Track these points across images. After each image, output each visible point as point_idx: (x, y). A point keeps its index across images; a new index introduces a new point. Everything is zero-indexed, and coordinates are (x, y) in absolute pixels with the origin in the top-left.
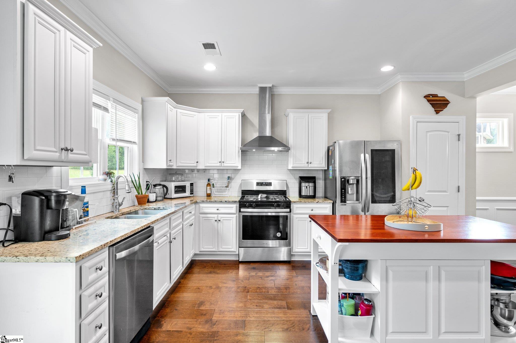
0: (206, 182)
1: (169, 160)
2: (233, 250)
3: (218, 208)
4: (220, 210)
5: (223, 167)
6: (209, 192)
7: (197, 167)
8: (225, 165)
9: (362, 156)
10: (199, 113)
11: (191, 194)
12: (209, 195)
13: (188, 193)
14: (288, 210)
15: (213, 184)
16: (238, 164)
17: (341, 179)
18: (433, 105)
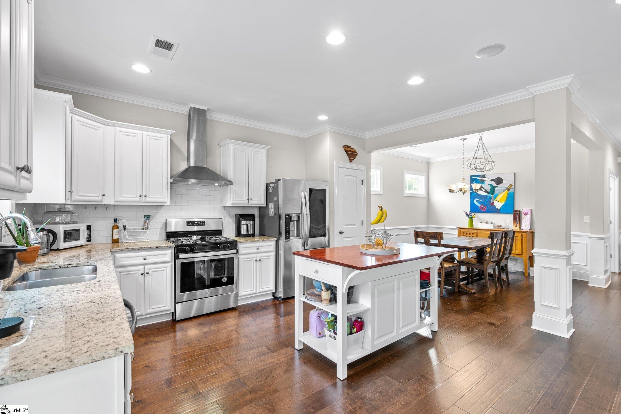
0: (112, 223)
2: (166, 308)
3: (146, 257)
4: (148, 259)
5: (144, 202)
6: (116, 237)
7: (102, 201)
8: (148, 199)
9: (303, 193)
10: (106, 125)
11: (88, 241)
12: (115, 242)
13: (83, 241)
14: (235, 251)
15: (124, 227)
16: (165, 197)
17: (286, 216)
18: (348, 155)
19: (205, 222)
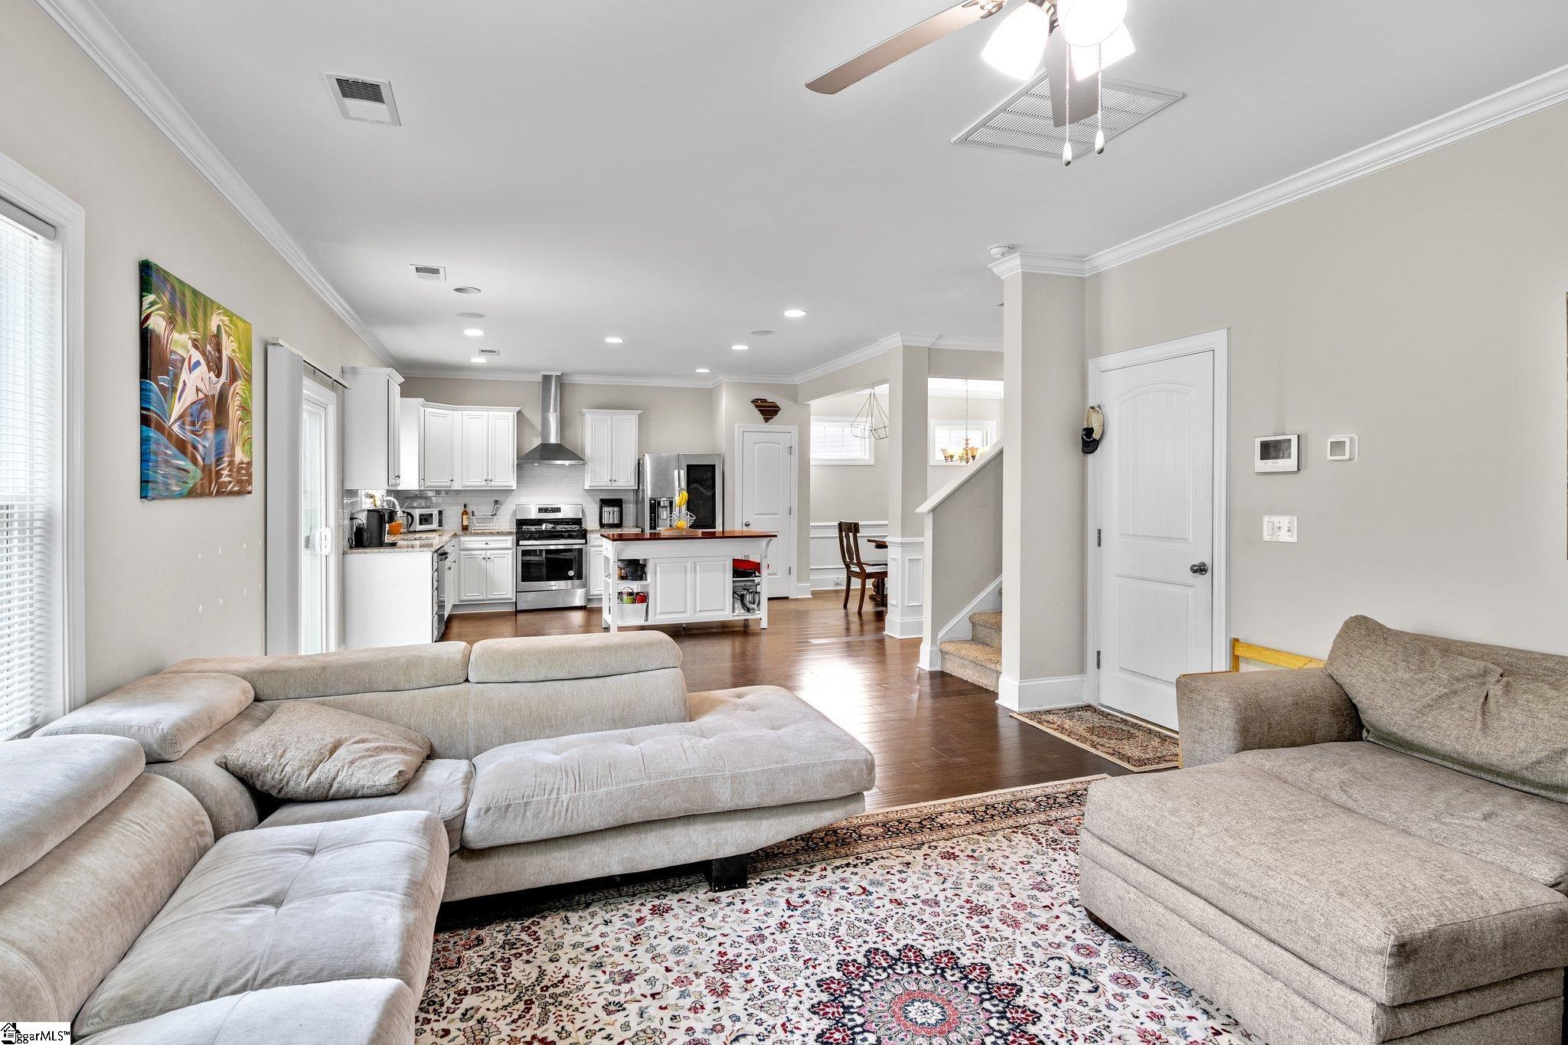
0: (462, 509)
1: (422, 479)
2: (508, 596)
3: (487, 542)
4: (490, 544)
6: (465, 523)
7: (451, 486)
8: (494, 483)
9: (676, 472)
11: (440, 526)
12: (465, 528)
13: (435, 525)
14: (583, 541)
15: (473, 512)
16: (512, 482)
17: (651, 501)
18: (762, 412)
19: (559, 509)
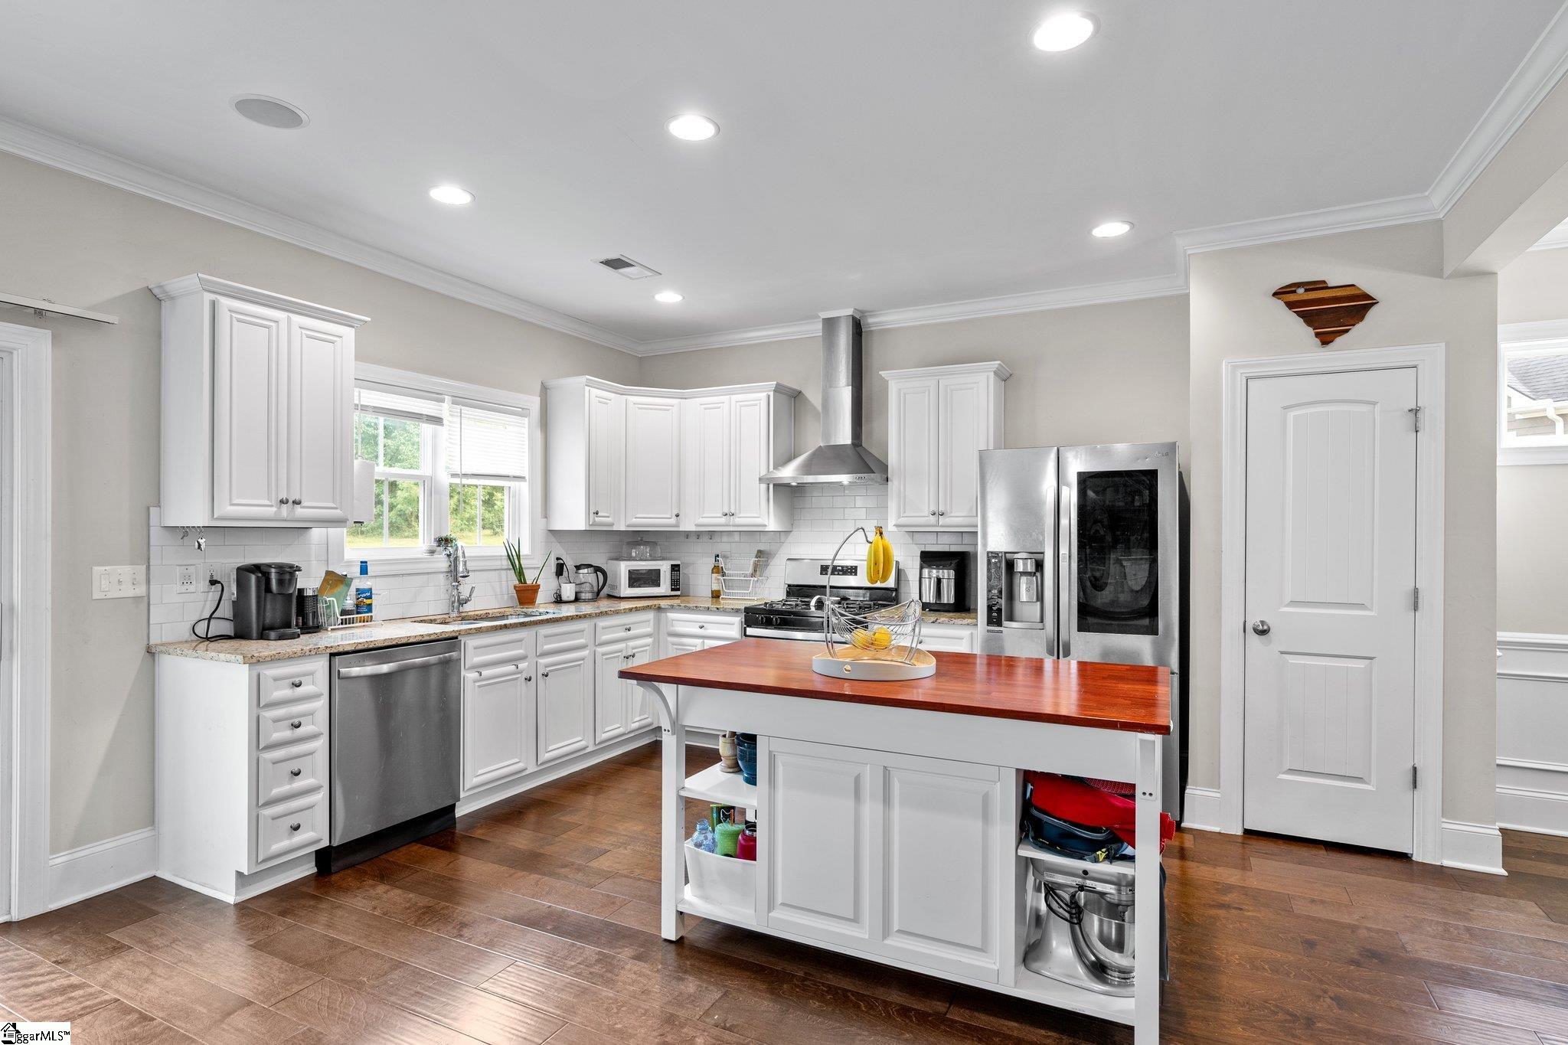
1: (592, 514)
3: (704, 624)
4: (706, 629)
5: (735, 526)
6: (715, 587)
7: (677, 526)
8: (738, 521)
10: (686, 399)
11: (672, 590)
12: (716, 595)
15: (723, 569)
16: (764, 518)
17: (987, 560)
18: (1309, 318)
19: (856, 568)
